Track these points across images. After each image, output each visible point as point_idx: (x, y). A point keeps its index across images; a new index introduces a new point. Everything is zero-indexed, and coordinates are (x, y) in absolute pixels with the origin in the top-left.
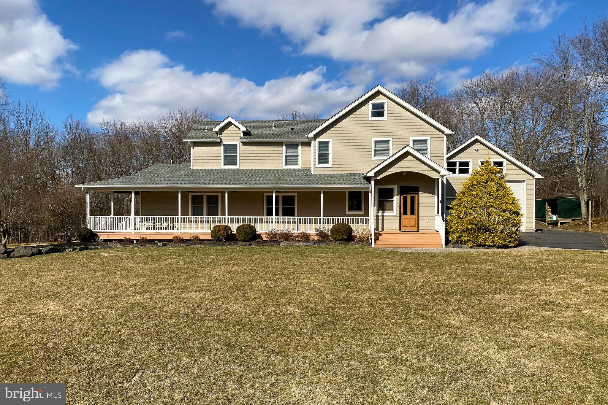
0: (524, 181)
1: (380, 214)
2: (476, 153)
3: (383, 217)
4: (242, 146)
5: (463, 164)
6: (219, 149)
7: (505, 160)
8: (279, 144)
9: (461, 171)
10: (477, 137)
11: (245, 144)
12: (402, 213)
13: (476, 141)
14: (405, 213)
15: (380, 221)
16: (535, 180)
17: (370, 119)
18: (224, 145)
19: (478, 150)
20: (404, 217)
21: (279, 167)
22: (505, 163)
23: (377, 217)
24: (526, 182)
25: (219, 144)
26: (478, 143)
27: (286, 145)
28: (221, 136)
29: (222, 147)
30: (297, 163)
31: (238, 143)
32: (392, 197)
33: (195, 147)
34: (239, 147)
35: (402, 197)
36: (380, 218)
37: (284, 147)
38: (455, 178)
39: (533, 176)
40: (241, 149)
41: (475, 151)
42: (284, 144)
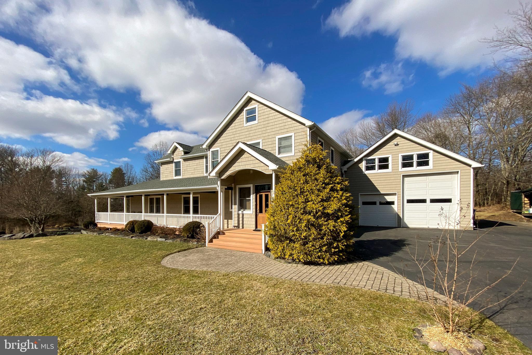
0: (458, 172)
1: (240, 212)
2: (397, 147)
3: (243, 215)
4: (183, 162)
5: (381, 160)
6: (172, 166)
7: (432, 151)
9: (381, 167)
10: (396, 131)
11: (185, 160)
12: (258, 211)
13: (396, 135)
14: (261, 211)
15: (241, 219)
16: (472, 170)
17: (245, 125)
18: (175, 162)
19: (398, 145)
20: (260, 215)
21: (202, 175)
22: (431, 154)
23: (239, 214)
24: (459, 172)
25: (172, 162)
26: (399, 138)
28: (173, 156)
29: (174, 164)
31: (181, 160)
32: (249, 196)
33: (162, 166)
35: (258, 195)
36: (241, 216)
37: (205, 159)
38: (374, 175)
39: (470, 166)
40: (183, 164)
41: (396, 145)
42: (205, 157)
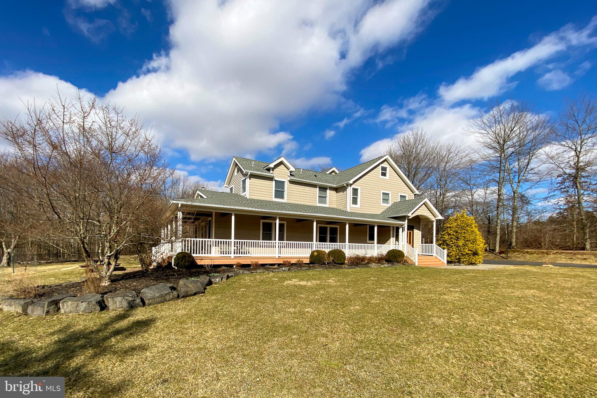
4: (289, 184)
8: (314, 186)
11: (291, 182)
17: (380, 177)
21: (315, 205)
25: (271, 179)
27: (319, 188)
28: (273, 172)
29: (274, 182)
30: (325, 203)
31: (286, 181)
33: (250, 178)
34: (287, 184)
37: (318, 189)
40: (288, 186)
42: (318, 187)
